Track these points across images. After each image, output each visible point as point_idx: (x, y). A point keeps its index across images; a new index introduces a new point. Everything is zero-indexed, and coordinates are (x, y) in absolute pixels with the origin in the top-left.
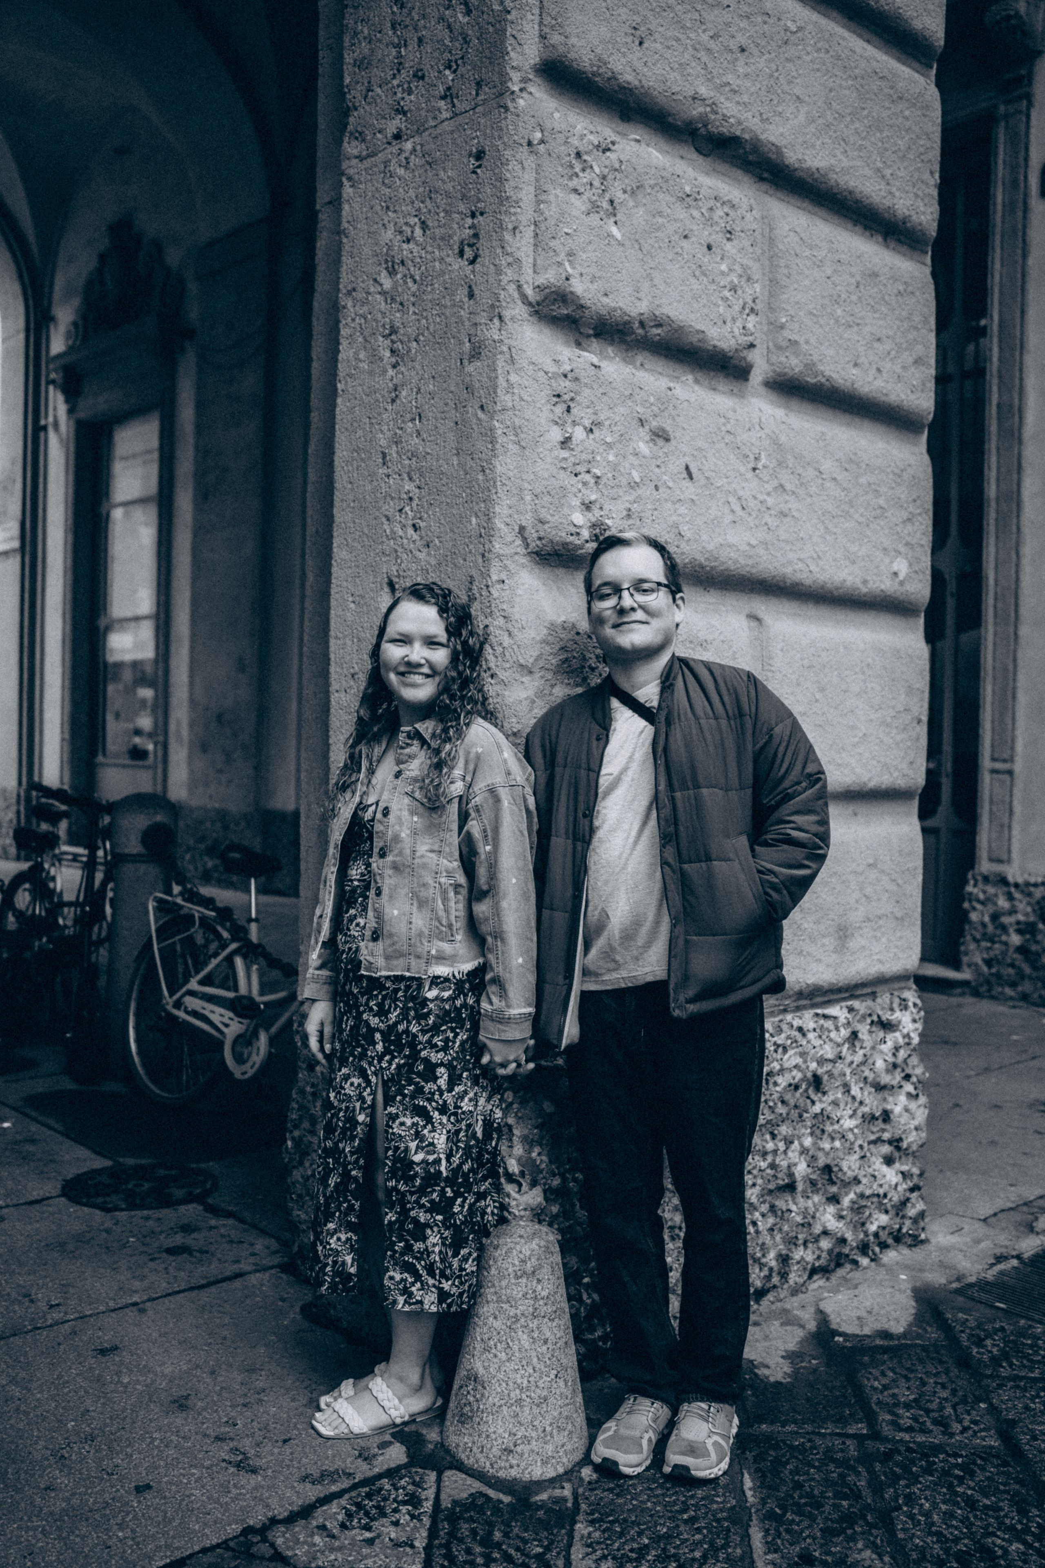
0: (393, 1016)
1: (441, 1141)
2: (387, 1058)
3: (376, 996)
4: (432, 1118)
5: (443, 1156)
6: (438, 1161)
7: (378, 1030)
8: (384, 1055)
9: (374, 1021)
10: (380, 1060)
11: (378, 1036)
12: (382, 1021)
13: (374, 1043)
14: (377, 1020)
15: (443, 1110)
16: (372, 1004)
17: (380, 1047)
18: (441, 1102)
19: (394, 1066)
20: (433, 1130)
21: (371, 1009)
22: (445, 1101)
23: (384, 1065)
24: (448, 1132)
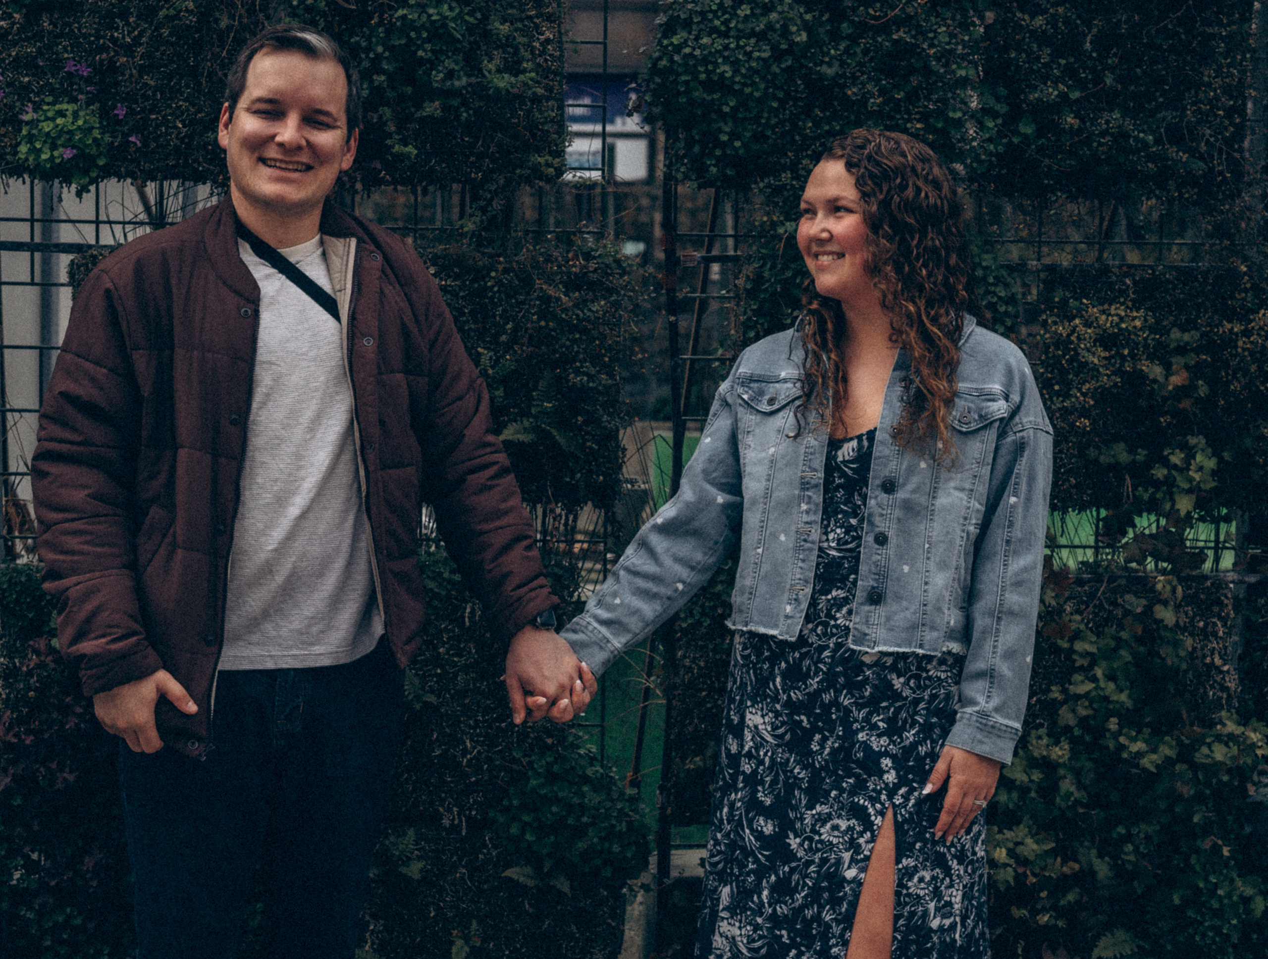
0: (910, 736)
1: (957, 899)
2: (903, 791)
3: (887, 708)
4: (950, 868)
5: (958, 919)
6: (953, 926)
7: (886, 754)
8: (897, 787)
9: (878, 743)
10: (891, 794)
11: (886, 762)
12: (894, 742)
13: (881, 773)
14: (884, 741)
15: (961, 857)
16: (875, 719)
17: (891, 777)
18: (959, 847)
19: (912, 802)
20: (951, 886)
21: (874, 727)
22: (963, 846)
23: (898, 800)
24: (965, 887)
